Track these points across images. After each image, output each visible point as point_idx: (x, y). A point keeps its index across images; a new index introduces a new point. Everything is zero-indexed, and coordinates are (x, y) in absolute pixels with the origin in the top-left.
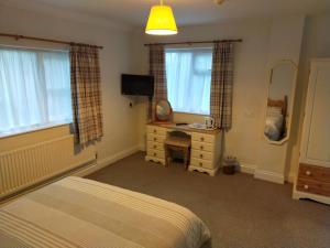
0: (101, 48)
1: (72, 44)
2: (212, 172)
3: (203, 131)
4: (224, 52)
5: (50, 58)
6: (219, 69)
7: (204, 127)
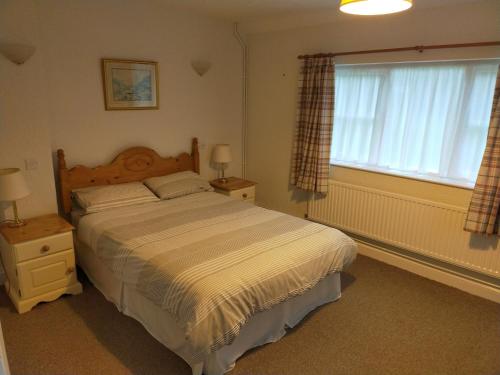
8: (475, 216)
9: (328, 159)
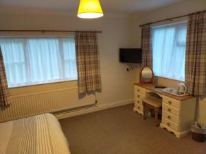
0: (100, 32)
1: (77, 32)
2: (178, 134)
3: (173, 96)
4: (197, 23)
5: (68, 42)
6: (192, 40)
7: (174, 93)
8: (81, 88)
9: (7, 86)
